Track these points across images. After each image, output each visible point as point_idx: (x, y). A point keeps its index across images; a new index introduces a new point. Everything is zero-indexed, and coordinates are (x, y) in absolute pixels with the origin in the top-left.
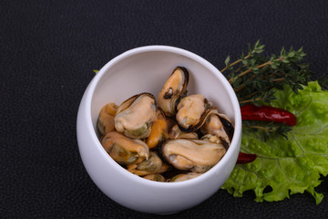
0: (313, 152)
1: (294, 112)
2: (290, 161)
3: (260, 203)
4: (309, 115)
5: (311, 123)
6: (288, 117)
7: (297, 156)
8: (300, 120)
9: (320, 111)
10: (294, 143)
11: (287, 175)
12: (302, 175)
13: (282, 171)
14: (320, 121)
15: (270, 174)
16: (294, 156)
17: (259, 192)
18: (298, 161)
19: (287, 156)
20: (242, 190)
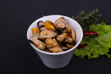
0: (105, 43)
1: (97, 32)
2: (98, 46)
3: (90, 59)
4: (102, 33)
5: (103, 35)
6: (95, 34)
7: (100, 44)
8: (99, 35)
9: (106, 31)
10: (98, 41)
11: (98, 50)
12: (102, 50)
13: (96, 49)
14: (106, 34)
15: (92, 51)
16: (99, 45)
17: (89, 55)
18: (101, 46)
19: (97, 45)
20: (83, 55)
